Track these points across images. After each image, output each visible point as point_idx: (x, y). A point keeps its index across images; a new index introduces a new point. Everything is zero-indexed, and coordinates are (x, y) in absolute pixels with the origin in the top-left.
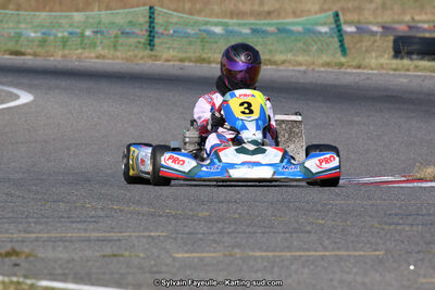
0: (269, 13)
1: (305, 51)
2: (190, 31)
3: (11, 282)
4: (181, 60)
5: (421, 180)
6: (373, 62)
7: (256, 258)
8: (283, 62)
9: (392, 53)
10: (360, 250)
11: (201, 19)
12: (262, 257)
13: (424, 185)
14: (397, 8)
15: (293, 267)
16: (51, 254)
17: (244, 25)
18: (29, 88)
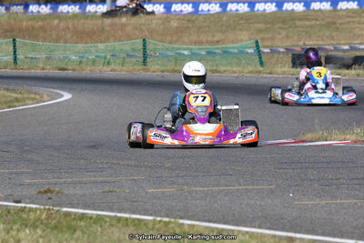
0: (218, 42)
1: (238, 64)
2: (169, 53)
3: (45, 209)
4: (162, 72)
5: (303, 141)
6: (279, 70)
7: (196, 192)
8: (225, 71)
9: (291, 65)
10: (262, 185)
11: (176, 46)
12: (200, 191)
13: (305, 144)
14: (296, 37)
15: (219, 197)
16: (71, 191)
17: (202, 49)
18: (69, 91)
